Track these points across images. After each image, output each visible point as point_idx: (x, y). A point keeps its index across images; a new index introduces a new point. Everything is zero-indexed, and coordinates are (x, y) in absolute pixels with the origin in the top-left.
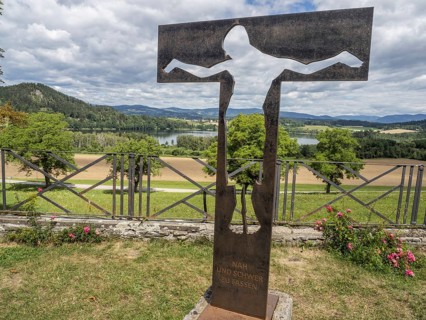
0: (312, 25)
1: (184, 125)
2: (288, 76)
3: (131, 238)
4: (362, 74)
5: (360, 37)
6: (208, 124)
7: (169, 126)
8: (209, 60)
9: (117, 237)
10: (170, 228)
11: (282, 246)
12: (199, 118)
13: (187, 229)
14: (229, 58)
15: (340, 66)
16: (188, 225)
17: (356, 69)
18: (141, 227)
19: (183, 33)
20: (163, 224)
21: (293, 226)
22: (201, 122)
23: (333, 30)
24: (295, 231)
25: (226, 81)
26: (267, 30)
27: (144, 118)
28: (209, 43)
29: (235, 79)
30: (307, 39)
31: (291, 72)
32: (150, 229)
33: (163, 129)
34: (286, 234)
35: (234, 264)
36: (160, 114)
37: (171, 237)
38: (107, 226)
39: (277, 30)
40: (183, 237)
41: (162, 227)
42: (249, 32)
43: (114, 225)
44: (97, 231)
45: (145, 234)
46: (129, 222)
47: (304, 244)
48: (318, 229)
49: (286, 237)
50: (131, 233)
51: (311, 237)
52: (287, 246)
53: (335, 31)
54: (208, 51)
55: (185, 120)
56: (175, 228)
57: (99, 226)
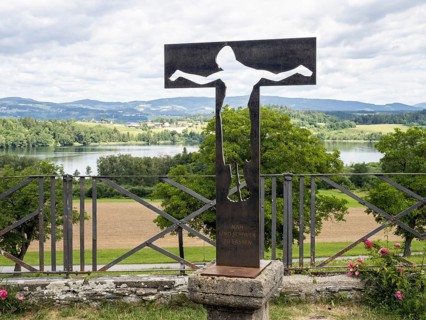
0: (278, 48)
1: (111, 136)
2: (265, 82)
3: (72, 303)
4: (312, 80)
5: (309, 57)
6: (159, 130)
7: (79, 138)
8: (206, 72)
9: (49, 303)
10: (130, 285)
11: (300, 302)
12: (141, 118)
13: (157, 285)
14: (221, 70)
15: (297, 76)
16: (158, 279)
17: (308, 77)
18: (87, 287)
19: (185, 51)
20: (119, 280)
21: (316, 274)
22: (145, 128)
23: (291, 51)
24: (319, 279)
25: (220, 87)
26: (247, 51)
27: (26, 124)
28: (206, 59)
29: (226, 85)
30: (276, 57)
31: (266, 80)
32: (99, 289)
33: (67, 145)
34: (306, 284)
35: (233, 227)
36: (59, 115)
37: (132, 299)
38: (32, 287)
39: (255, 50)
40: (152, 298)
41: (118, 284)
42: (235, 52)
43: (44, 286)
44: (19, 297)
45: (94, 297)
46: (66, 281)
47: (333, 298)
48: (353, 275)
49: (305, 290)
50: (70, 295)
51: (343, 287)
52: (307, 302)
53: (293, 52)
54: (205, 65)
55: (111, 126)
56: (138, 285)
57: (20, 288)
